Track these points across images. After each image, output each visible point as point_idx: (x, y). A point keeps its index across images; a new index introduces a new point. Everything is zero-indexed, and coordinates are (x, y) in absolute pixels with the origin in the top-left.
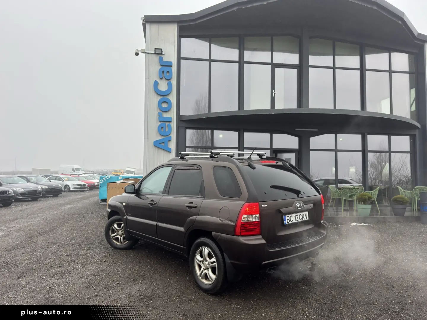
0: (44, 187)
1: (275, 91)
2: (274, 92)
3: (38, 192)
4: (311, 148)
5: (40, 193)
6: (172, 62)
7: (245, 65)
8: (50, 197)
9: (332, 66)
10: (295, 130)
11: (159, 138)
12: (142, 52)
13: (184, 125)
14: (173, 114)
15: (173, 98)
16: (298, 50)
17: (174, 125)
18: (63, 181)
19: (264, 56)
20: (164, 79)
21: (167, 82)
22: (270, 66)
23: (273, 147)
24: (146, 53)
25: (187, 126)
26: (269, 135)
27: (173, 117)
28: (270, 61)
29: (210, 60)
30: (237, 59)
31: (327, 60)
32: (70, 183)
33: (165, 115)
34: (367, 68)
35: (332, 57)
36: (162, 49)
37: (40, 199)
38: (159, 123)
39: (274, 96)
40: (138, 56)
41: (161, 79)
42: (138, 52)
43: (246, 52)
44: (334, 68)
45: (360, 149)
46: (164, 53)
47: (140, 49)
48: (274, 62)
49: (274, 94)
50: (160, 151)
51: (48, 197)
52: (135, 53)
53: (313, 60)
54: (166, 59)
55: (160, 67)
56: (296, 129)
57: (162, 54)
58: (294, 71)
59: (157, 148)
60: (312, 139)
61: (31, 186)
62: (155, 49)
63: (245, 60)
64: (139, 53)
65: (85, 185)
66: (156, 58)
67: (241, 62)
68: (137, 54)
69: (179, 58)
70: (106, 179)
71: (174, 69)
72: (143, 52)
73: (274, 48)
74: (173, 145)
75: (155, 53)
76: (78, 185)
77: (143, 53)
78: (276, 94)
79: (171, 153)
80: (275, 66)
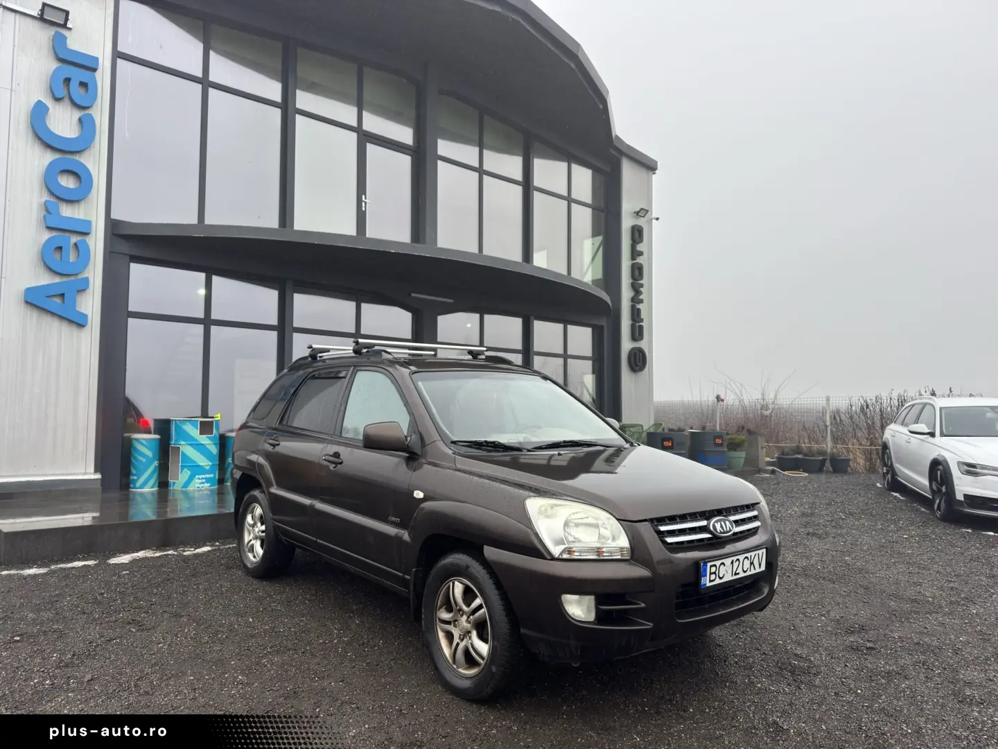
1: (365, 199)
2: (364, 199)
4: (439, 337)
6: (96, 59)
7: (298, 116)
9: (477, 165)
10: (410, 295)
11: (45, 280)
13: (124, 247)
14: (93, 213)
15: (96, 165)
17: (97, 243)
20: (67, 103)
21: (77, 114)
22: (355, 135)
23: (362, 332)
24: (5, 8)
25: (135, 252)
26: (353, 304)
28: (355, 124)
29: (205, 83)
30: (278, 98)
33: (67, 211)
34: (535, 183)
36: (68, 12)
38: (48, 234)
39: (364, 209)
41: (58, 100)
44: (481, 171)
45: (520, 347)
46: (70, 27)
48: (365, 127)
49: (363, 204)
50: (47, 319)
54: (75, 43)
55: (54, 63)
56: (413, 295)
57: (64, 27)
58: (406, 161)
59: (36, 311)
60: (442, 320)
62: (44, 5)
63: (299, 105)
66: (41, 34)
67: (288, 110)
69: (116, 54)
71: (102, 81)
74: (91, 304)
75: (42, 19)
78: (367, 205)
79: (87, 330)
80: (365, 138)
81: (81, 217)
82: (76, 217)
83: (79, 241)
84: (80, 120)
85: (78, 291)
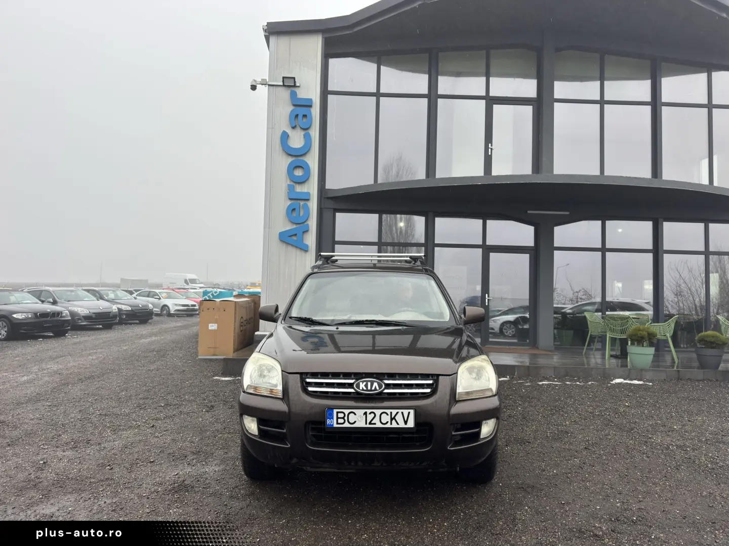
0: (124, 307)
1: (492, 146)
2: (490, 146)
3: (111, 315)
4: (556, 245)
5: (115, 316)
6: (311, 100)
7: (439, 100)
8: (134, 323)
9: (598, 98)
10: (526, 212)
11: (289, 227)
12: (262, 84)
13: (331, 204)
14: (312, 188)
15: (313, 161)
16: (535, 72)
17: (313, 205)
18: (160, 299)
19: (475, 85)
20: (298, 129)
21: (303, 133)
22: (484, 102)
23: (487, 244)
24: (269, 85)
25: (337, 207)
26: (481, 221)
27: (311, 193)
28: (484, 94)
29: (378, 95)
30: (426, 92)
31: (591, 89)
32: (169, 303)
33: (299, 189)
34: (664, 100)
35: (598, 83)
36: (294, 78)
37: (114, 326)
38: (289, 202)
39: (490, 154)
40: (257, 90)
41: (294, 128)
42: (255, 84)
43: (441, 79)
44: (602, 102)
45: (650, 247)
46: (299, 85)
47: (259, 80)
48: (491, 94)
49: (490, 150)
50: (290, 248)
51: (131, 324)
52: (251, 86)
53: (561, 89)
54: (302, 94)
55: (291, 108)
56: (529, 212)
57: (295, 86)
58: (528, 110)
59: (284, 245)
60: (558, 230)
61: (102, 306)
62: (283, 78)
63: (440, 92)
64: (258, 85)
65: (195, 306)
66: (285, 94)
67: (432, 97)
68: (254, 88)
69: (325, 92)
70: (212, 295)
71: (316, 111)
72: (264, 83)
73: (492, 70)
74: (311, 239)
75: (284, 85)
76: (184, 306)
77: (264, 86)
78: (493, 151)
79: (308, 254)
80: (491, 101)
81: (306, 191)
82: (303, 191)
83: (304, 204)
84: (304, 135)
85: (304, 232)
